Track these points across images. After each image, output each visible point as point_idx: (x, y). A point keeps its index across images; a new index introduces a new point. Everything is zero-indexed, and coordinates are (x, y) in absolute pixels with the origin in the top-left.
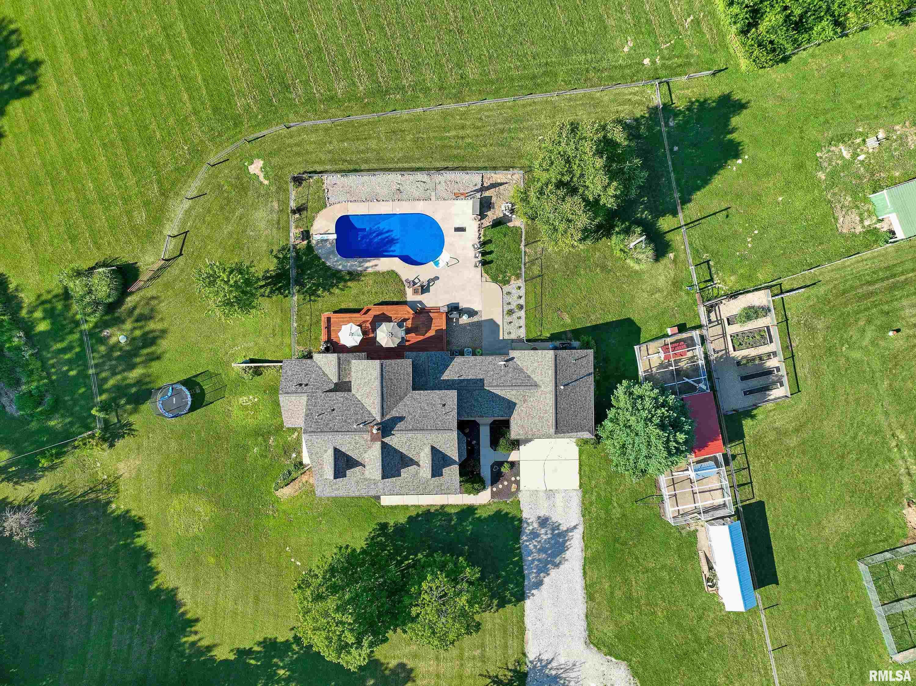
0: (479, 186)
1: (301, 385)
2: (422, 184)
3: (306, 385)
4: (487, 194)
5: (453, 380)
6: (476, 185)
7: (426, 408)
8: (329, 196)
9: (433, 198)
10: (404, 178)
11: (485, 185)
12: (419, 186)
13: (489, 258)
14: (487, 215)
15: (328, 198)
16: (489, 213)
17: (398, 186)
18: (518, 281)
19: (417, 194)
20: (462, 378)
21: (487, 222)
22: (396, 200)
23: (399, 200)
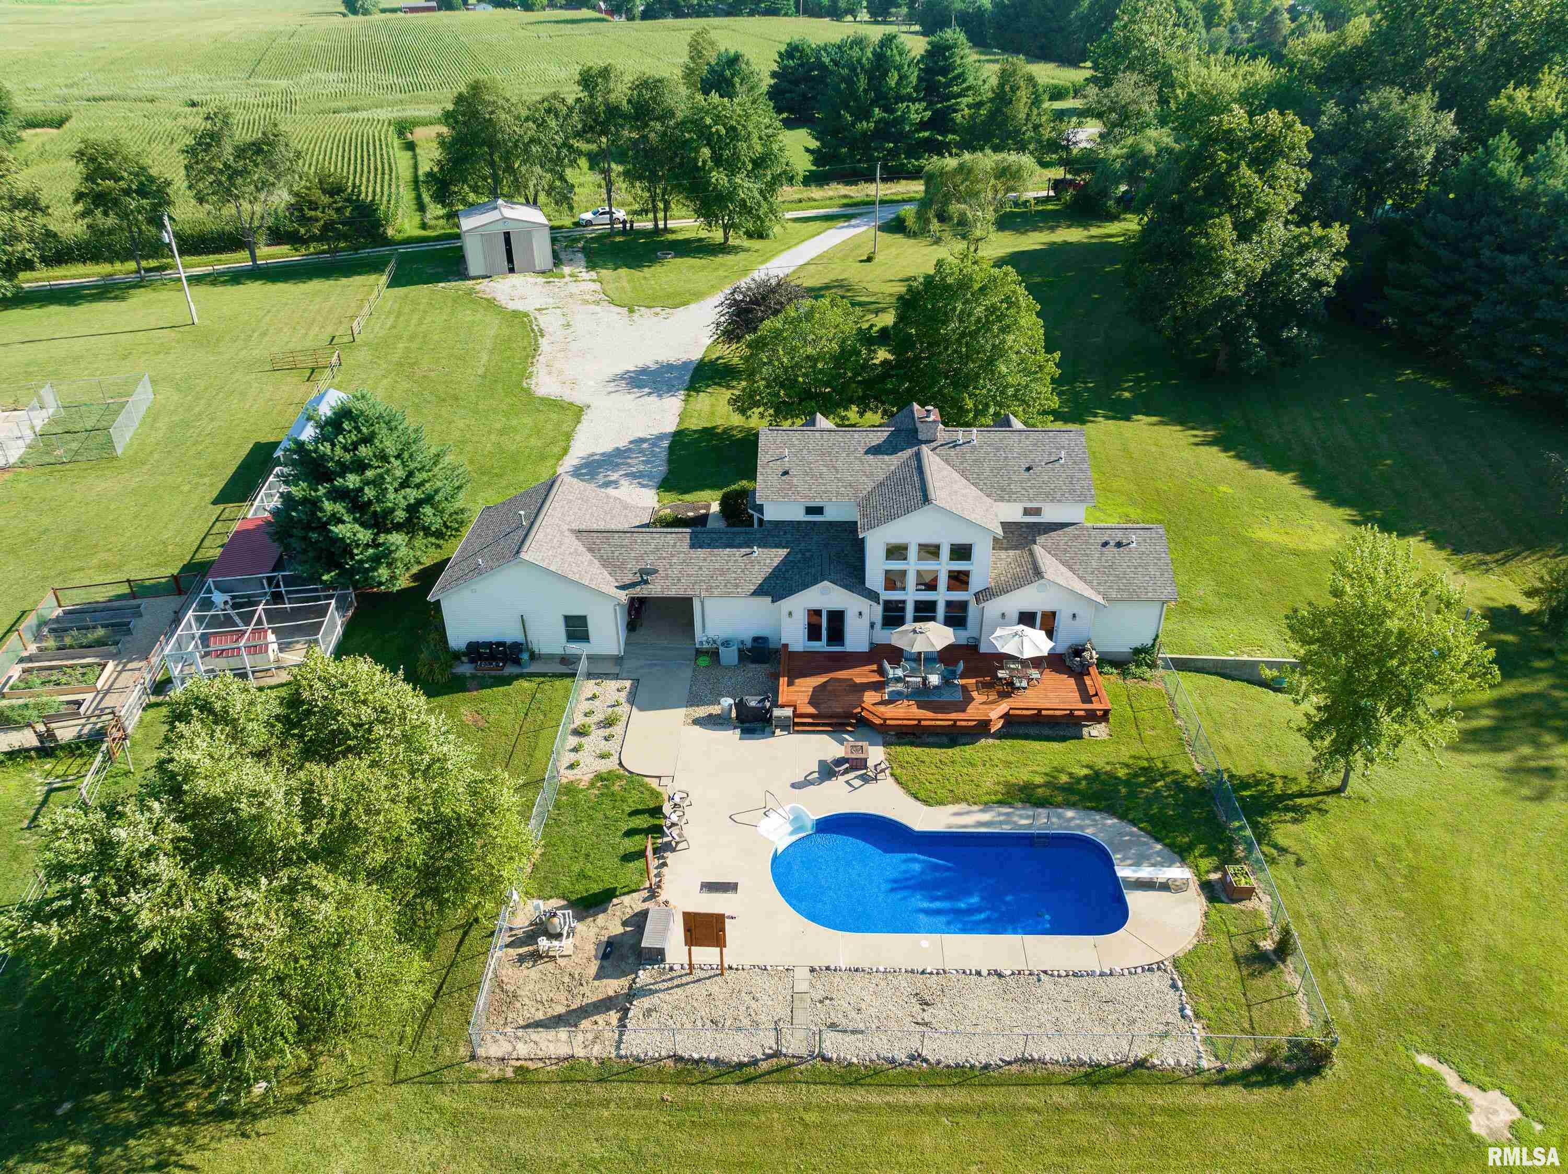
0: (638, 1007)
1: (1119, 545)
2: (843, 1022)
3: (1105, 544)
4: (614, 986)
5: (765, 546)
6: (648, 1013)
7: (825, 470)
8: (1172, 995)
9: (802, 974)
10: (914, 1044)
11: (614, 1016)
12: (853, 1014)
13: (642, 822)
14: (624, 924)
15: (1174, 986)
16: (617, 929)
17: (927, 1017)
18: (572, 778)
19: (860, 988)
20: (744, 551)
21: (631, 903)
22: (931, 973)
23: (923, 972)
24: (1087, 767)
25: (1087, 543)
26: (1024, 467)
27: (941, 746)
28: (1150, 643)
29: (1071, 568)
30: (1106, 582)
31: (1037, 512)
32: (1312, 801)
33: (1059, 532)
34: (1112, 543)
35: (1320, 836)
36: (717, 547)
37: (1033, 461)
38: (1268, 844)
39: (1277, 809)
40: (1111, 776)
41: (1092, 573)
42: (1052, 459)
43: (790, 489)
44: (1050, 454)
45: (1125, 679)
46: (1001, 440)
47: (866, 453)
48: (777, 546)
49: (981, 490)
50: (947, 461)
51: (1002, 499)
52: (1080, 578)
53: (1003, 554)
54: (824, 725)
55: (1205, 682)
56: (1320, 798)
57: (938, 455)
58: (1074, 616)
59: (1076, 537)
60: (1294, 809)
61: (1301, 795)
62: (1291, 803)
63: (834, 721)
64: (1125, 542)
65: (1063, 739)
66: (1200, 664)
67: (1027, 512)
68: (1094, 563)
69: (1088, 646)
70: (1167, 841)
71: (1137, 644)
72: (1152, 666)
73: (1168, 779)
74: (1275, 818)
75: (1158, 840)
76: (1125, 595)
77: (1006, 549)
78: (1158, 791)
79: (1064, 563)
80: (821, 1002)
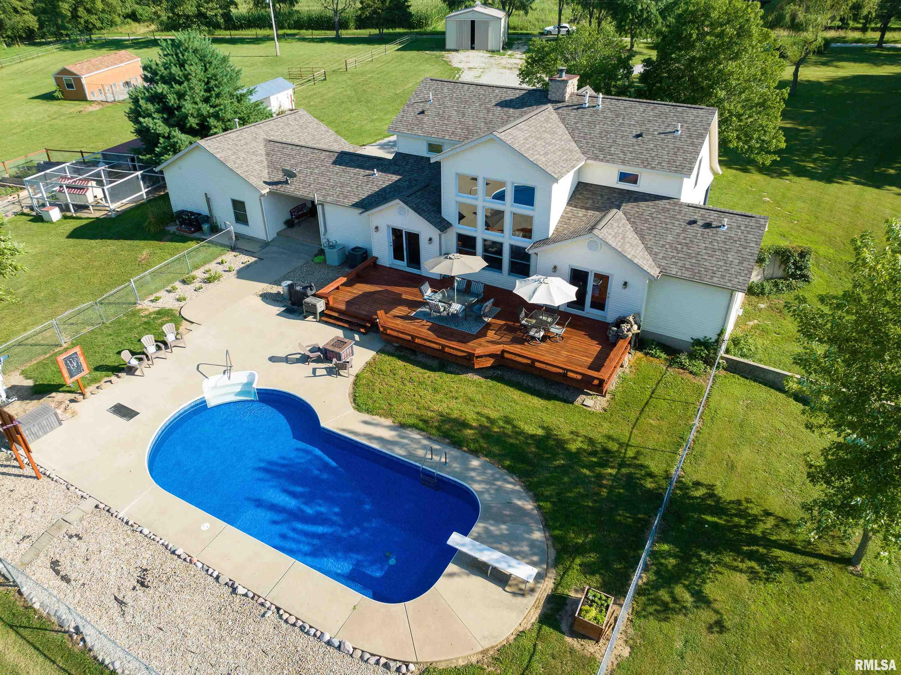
1: (708, 226)
2: (65, 564)
3: (693, 222)
5: (385, 171)
7: (454, 113)
12: (79, 561)
17: (129, 597)
20: (368, 172)
22: (179, 556)
23: (173, 553)
24: (543, 428)
25: (673, 217)
26: (635, 133)
27: (425, 366)
28: (714, 338)
29: (642, 238)
30: (674, 257)
31: (633, 179)
32: (799, 559)
33: (650, 203)
34: (700, 223)
35: (773, 605)
36: (351, 166)
37: (648, 130)
38: (687, 587)
39: (738, 552)
40: (561, 443)
41: (663, 246)
42: (668, 130)
43: (417, 125)
44: (669, 126)
45: (670, 366)
46: (625, 108)
47: (497, 105)
48: (394, 173)
49: (580, 147)
50: (563, 120)
51: (596, 158)
52: (647, 248)
53: (581, 213)
54: (346, 322)
55: (763, 395)
56: (813, 561)
57: (558, 114)
58: (625, 284)
59: (665, 210)
60: (761, 560)
61: (789, 547)
62: (762, 550)
63: (355, 320)
64: (715, 224)
65: (548, 397)
66: (770, 377)
67: (624, 177)
68: (670, 238)
69: (631, 319)
70: (557, 532)
71: (700, 335)
72: (709, 362)
73: (624, 471)
74: (727, 560)
75: (547, 527)
76: (687, 274)
77: (587, 209)
78: (600, 477)
79: (636, 231)
80: (71, 537)
